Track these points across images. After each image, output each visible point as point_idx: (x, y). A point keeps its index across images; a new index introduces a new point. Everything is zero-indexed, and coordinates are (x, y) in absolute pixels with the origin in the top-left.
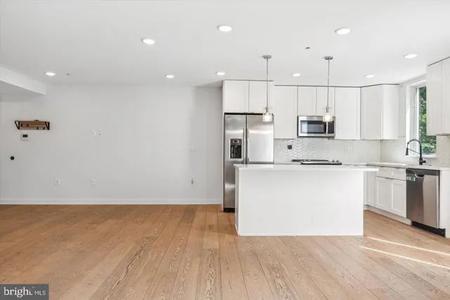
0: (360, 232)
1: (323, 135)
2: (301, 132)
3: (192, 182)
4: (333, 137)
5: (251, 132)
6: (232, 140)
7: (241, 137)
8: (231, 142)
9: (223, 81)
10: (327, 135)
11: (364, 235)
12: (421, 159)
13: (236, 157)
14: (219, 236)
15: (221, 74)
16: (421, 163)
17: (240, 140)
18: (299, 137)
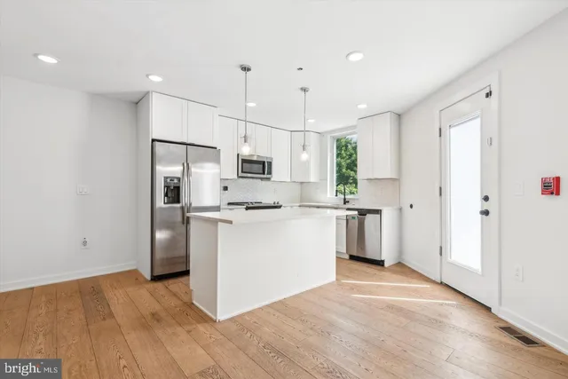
0: (332, 277)
1: (262, 176)
2: (242, 172)
3: (85, 243)
4: (269, 179)
5: (193, 170)
6: (166, 178)
7: (179, 175)
8: (165, 181)
9: (148, 93)
10: (265, 176)
11: (337, 280)
12: (345, 199)
13: (172, 203)
14: (189, 332)
15: (155, 79)
16: (345, 203)
17: (179, 179)
18: (239, 177)
